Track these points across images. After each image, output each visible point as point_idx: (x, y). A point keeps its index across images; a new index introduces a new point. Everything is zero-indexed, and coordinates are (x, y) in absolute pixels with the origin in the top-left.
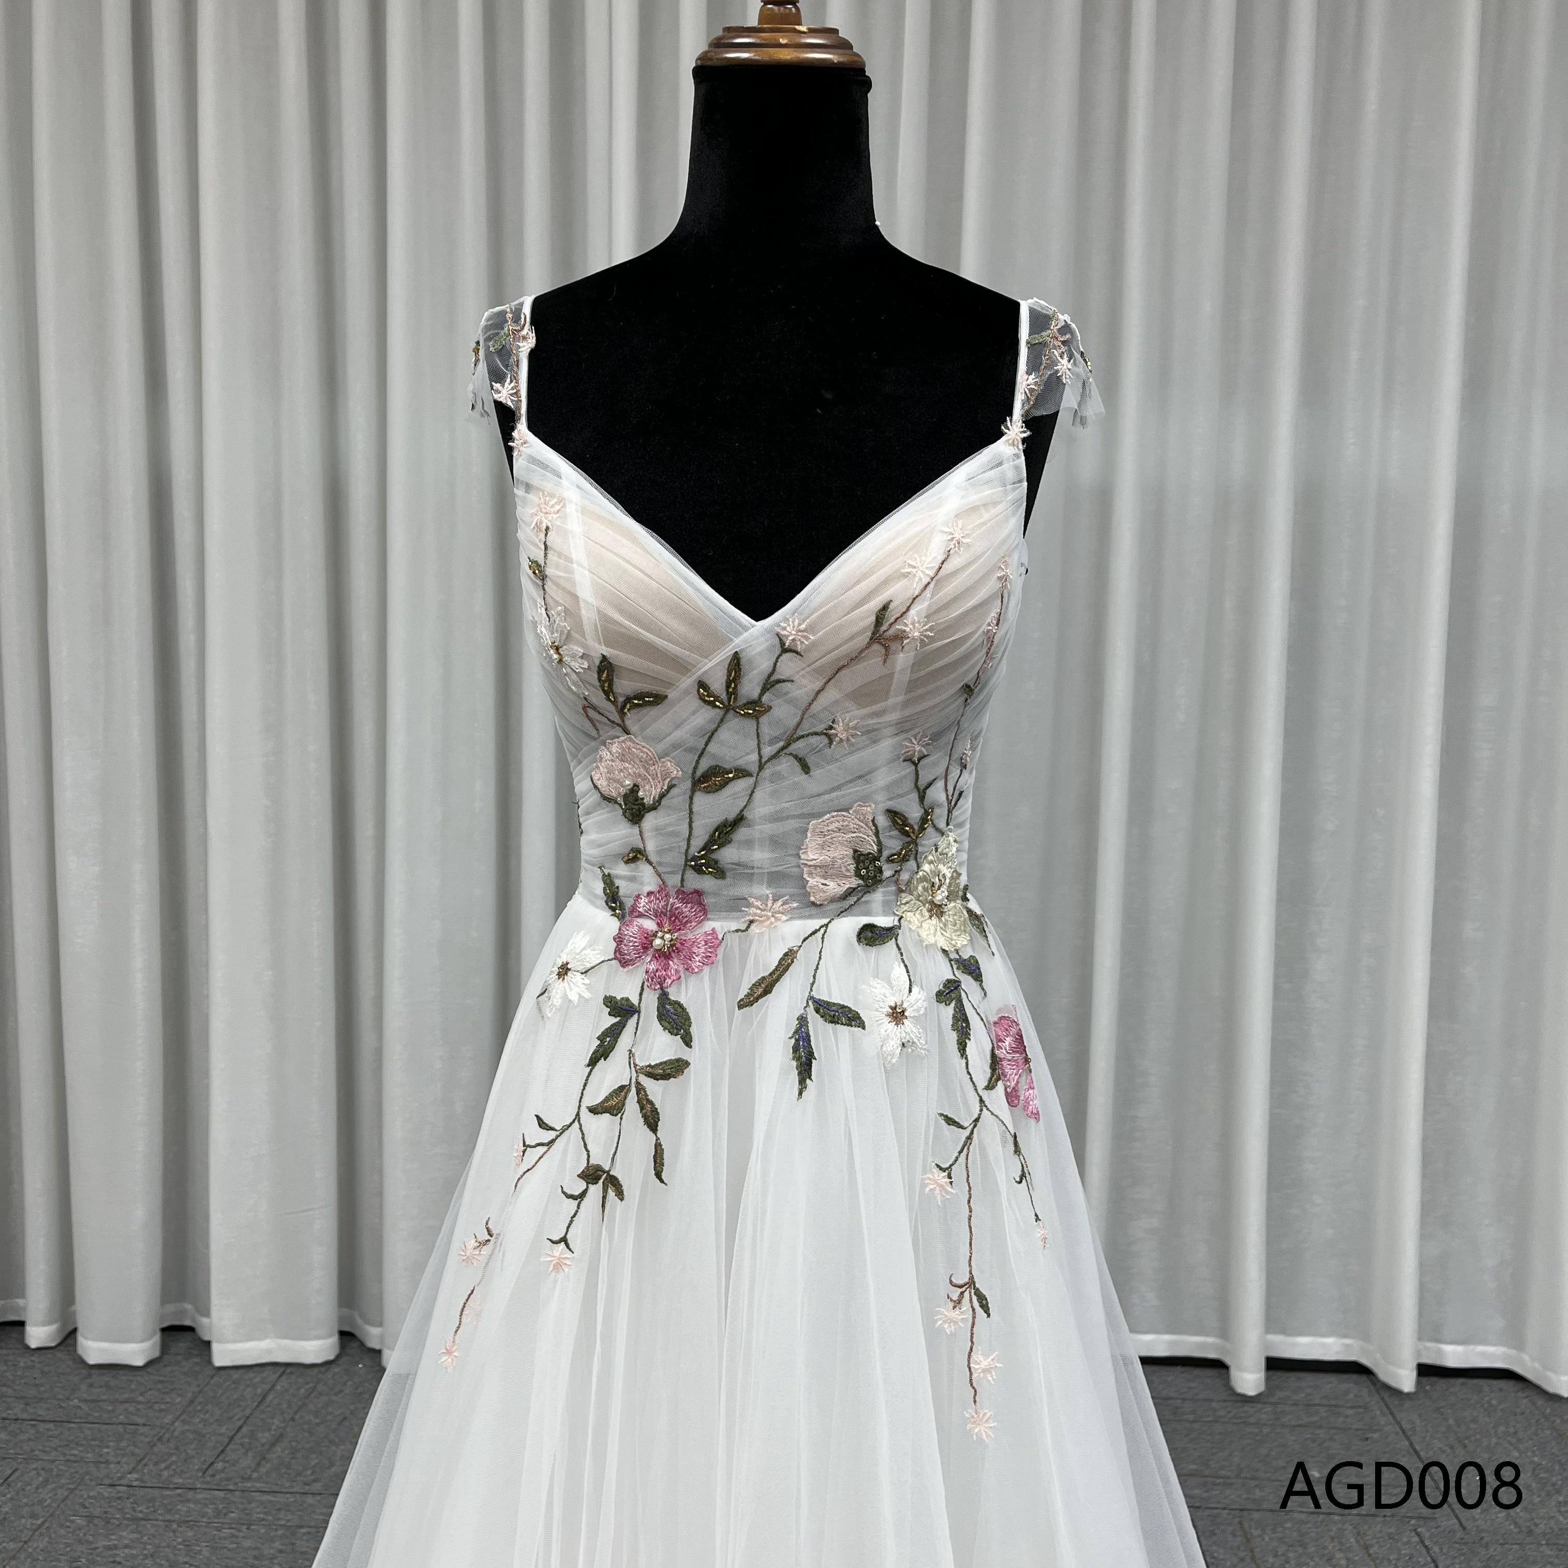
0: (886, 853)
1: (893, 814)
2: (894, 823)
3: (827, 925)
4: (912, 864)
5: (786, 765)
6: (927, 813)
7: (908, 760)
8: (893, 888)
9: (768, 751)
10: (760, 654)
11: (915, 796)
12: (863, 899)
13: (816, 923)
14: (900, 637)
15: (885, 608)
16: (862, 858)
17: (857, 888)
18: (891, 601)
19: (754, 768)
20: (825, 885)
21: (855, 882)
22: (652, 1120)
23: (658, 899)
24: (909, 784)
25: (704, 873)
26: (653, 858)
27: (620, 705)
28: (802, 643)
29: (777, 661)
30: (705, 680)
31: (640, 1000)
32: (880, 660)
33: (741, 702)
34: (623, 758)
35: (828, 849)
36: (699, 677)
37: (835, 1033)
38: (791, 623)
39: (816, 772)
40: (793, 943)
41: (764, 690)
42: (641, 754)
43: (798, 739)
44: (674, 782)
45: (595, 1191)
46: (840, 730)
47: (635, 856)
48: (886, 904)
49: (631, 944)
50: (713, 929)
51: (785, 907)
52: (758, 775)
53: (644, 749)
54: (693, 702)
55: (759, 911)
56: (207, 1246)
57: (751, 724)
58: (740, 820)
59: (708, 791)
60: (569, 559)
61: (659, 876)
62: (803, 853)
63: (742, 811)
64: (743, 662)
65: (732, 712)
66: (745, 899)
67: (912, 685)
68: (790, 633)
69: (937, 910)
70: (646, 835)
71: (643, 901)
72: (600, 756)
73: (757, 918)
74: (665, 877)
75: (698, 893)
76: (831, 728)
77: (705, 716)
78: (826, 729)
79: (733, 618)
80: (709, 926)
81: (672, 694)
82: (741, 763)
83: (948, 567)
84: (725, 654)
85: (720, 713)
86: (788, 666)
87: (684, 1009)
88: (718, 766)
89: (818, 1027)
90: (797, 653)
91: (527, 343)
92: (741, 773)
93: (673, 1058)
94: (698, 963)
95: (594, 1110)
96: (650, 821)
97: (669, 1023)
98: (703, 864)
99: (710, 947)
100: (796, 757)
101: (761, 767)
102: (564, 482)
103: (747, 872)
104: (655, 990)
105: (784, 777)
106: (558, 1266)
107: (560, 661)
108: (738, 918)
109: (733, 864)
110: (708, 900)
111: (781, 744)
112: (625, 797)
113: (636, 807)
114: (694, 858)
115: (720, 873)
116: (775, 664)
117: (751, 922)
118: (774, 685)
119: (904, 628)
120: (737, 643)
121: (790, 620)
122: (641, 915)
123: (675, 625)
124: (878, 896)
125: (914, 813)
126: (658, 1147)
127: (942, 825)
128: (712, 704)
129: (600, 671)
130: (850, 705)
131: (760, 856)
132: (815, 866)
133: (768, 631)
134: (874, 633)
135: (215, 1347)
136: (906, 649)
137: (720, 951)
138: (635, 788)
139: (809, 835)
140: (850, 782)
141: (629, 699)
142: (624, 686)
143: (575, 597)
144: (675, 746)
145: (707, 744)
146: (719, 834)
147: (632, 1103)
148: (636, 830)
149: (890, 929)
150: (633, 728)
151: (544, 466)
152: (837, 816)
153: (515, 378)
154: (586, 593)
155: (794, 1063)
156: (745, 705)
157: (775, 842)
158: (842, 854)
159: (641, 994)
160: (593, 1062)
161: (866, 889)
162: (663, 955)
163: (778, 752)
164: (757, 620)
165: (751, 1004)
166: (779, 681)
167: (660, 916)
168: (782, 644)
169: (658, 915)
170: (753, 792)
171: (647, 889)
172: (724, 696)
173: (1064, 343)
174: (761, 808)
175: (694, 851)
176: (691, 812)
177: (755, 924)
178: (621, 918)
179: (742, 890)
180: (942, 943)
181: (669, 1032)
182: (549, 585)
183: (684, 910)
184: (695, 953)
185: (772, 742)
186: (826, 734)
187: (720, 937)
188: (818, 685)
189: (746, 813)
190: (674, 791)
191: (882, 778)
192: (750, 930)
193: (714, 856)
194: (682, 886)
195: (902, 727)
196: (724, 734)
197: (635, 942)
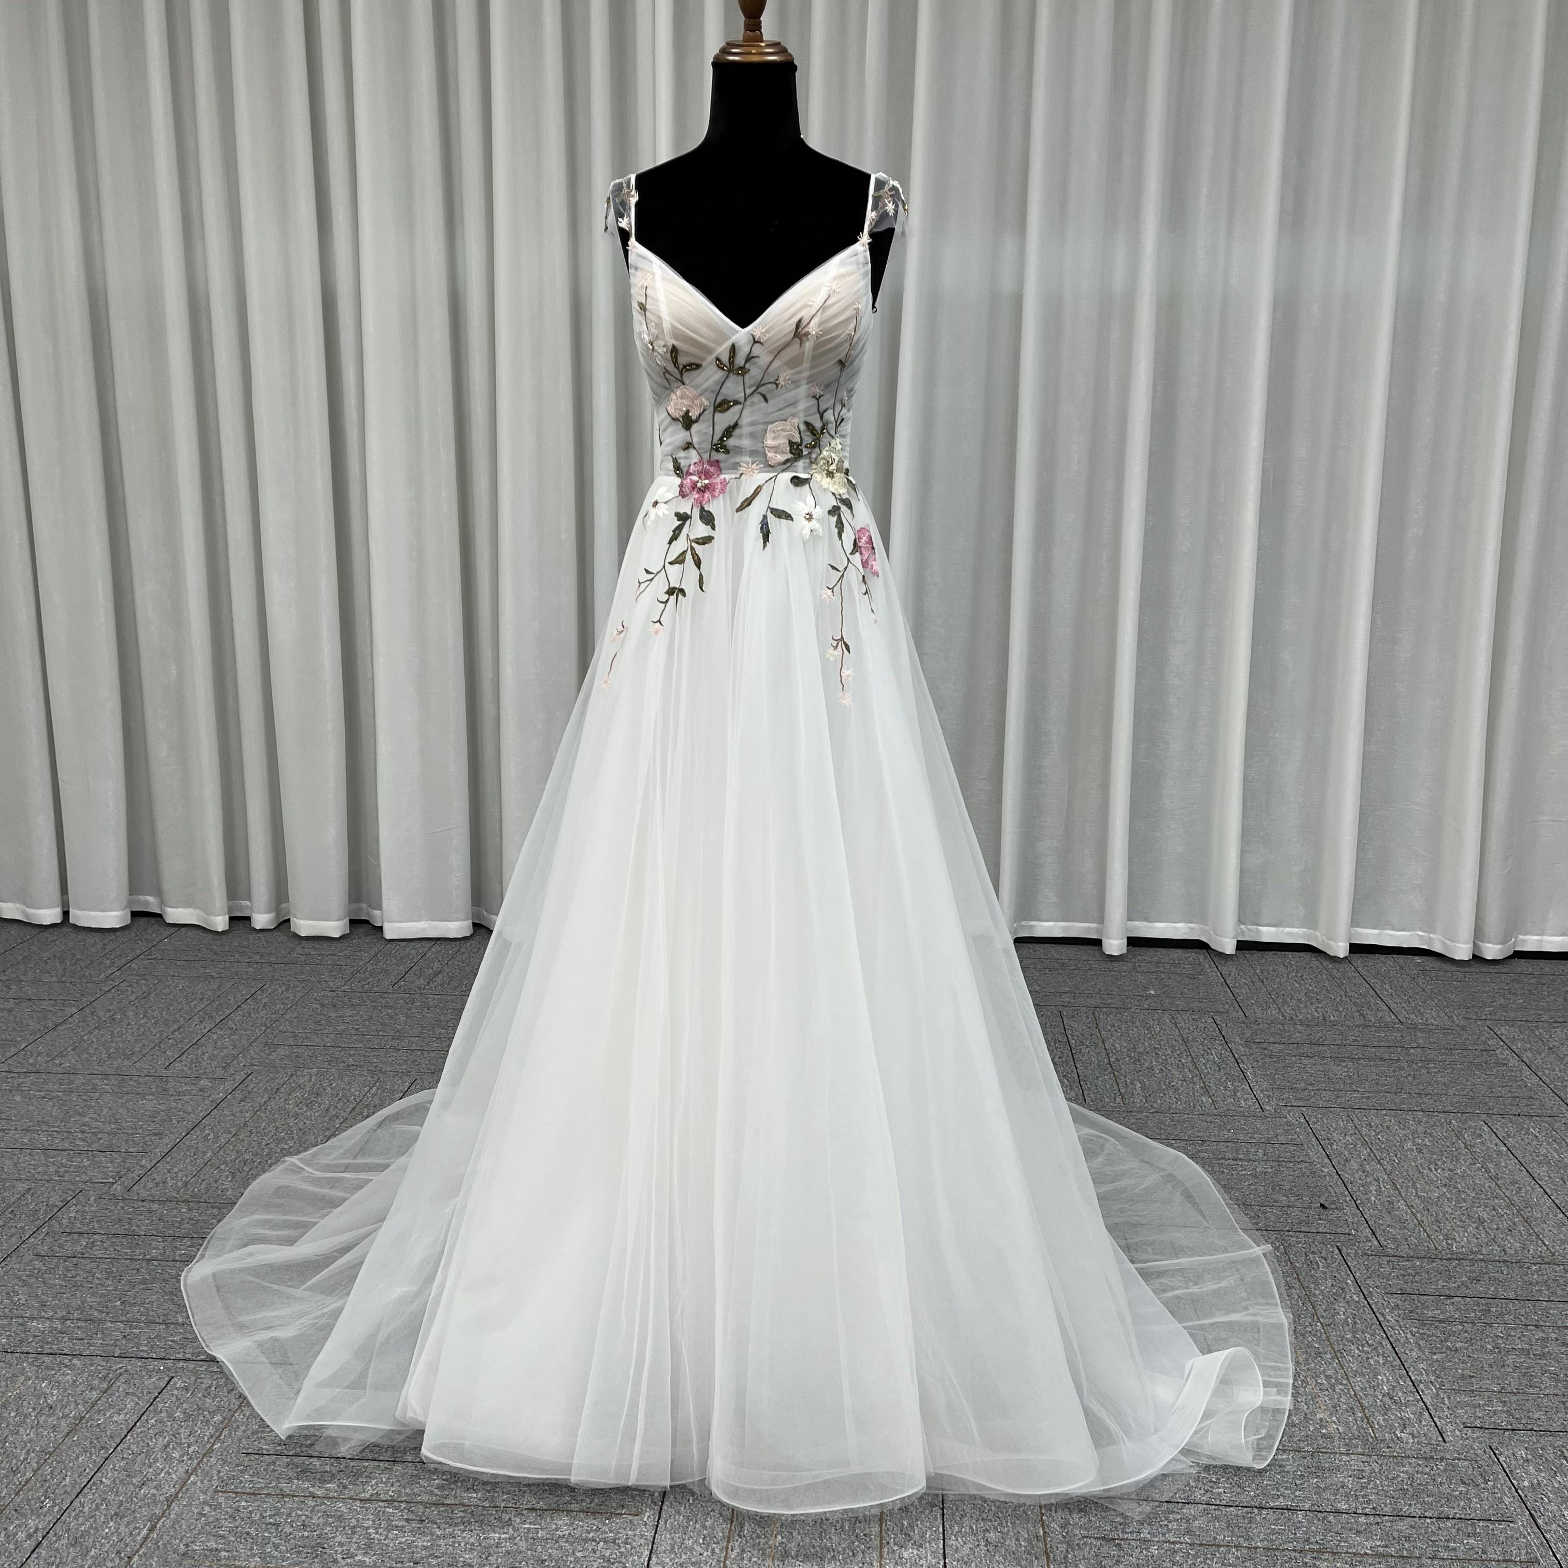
1: (807, 424)
2: (808, 429)
4: (817, 450)
6: (824, 425)
7: (814, 397)
8: (808, 460)
11: (818, 416)
22: (698, 563)
24: (816, 410)
26: (696, 446)
32: (798, 346)
33: (736, 367)
34: (682, 397)
37: (780, 522)
40: (761, 483)
45: (673, 598)
46: (781, 382)
47: (688, 446)
48: (805, 468)
56: (378, 858)
59: (721, 412)
60: (657, 300)
65: (731, 373)
67: (814, 358)
68: (758, 335)
69: (830, 474)
71: (692, 467)
75: (717, 461)
77: (719, 375)
82: (736, 397)
83: (829, 302)
84: (728, 344)
86: (757, 350)
89: (772, 520)
91: (634, 199)
95: (671, 563)
102: (654, 266)
103: (739, 450)
106: (657, 632)
120: (734, 339)
123: (704, 330)
125: (818, 425)
126: (701, 576)
127: (833, 433)
129: (672, 353)
130: (785, 368)
131: (746, 443)
132: (771, 448)
133: (748, 332)
135: (386, 927)
142: (682, 360)
143: (660, 318)
147: (689, 556)
149: (806, 479)
150: (687, 382)
151: (644, 258)
153: (629, 216)
154: (665, 316)
155: (761, 535)
157: (752, 435)
158: (783, 442)
160: (670, 542)
162: (702, 490)
165: (742, 510)
173: (891, 196)
174: (746, 419)
175: (715, 441)
180: (832, 489)
182: (647, 313)
188: (770, 358)
191: (802, 406)
195: (811, 380)
196: (729, 384)
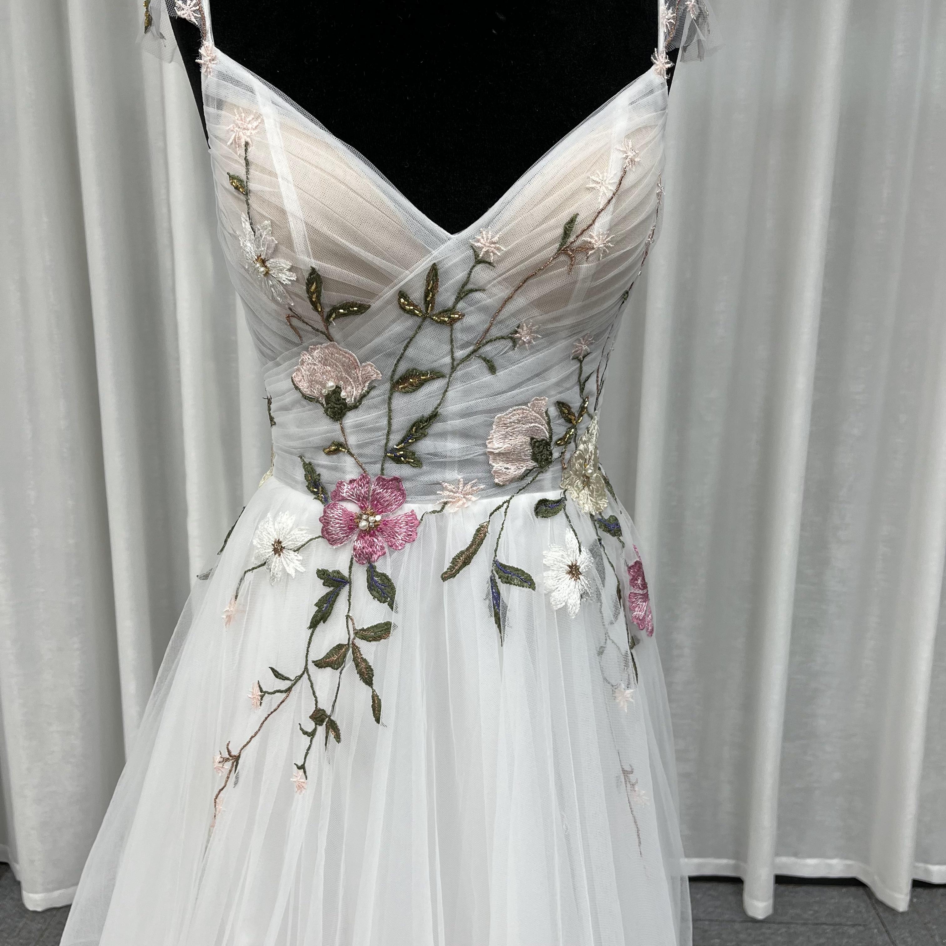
0: (555, 438)
1: (561, 405)
2: (562, 412)
3: (508, 501)
4: (572, 446)
5: (476, 366)
6: (584, 402)
7: (576, 358)
8: (559, 467)
9: (460, 354)
10: (455, 265)
11: (577, 388)
12: (537, 479)
13: (499, 500)
14: (586, 248)
15: (572, 221)
16: (537, 444)
17: (533, 469)
18: (578, 214)
19: (447, 370)
20: (507, 469)
21: (531, 464)
22: (367, 675)
23: (361, 486)
24: (574, 378)
25: (402, 462)
26: (354, 450)
27: (325, 315)
28: (494, 254)
29: (471, 272)
30: (405, 290)
31: (350, 572)
32: (565, 270)
33: (437, 310)
34: (325, 362)
35: (510, 438)
36: (400, 288)
38: (484, 236)
39: (501, 373)
41: (459, 299)
42: (344, 359)
43: (487, 343)
44: (374, 384)
45: (321, 731)
46: (523, 334)
47: (337, 448)
49: (337, 525)
50: (413, 511)
51: (474, 488)
52: (450, 376)
53: (347, 355)
54: (394, 311)
55: (452, 494)
57: (445, 332)
58: (434, 416)
59: (406, 391)
61: (361, 466)
62: (489, 443)
63: (437, 408)
64: (440, 272)
65: (429, 320)
66: (440, 484)
67: (591, 292)
68: (484, 246)
69: (587, 481)
70: (348, 431)
71: (346, 487)
72: (302, 360)
73: (450, 500)
74: (367, 467)
75: (397, 479)
76: (516, 332)
77: (404, 324)
78: (511, 334)
79: (431, 231)
80: (408, 507)
81: (375, 304)
82: (435, 365)
84: (424, 266)
85: (419, 320)
86: (481, 276)
87: (389, 580)
88: (415, 369)
90: (490, 263)
92: (436, 375)
93: (383, 622)
94: (401, 541)
95: (318, 664)
96: (351, 419)
97: (378, 592)
98: (401, 456)
99: (411, 527)
100: (485, 359)
101: (454, 369)
103: (439, 460)
104: (363, 564)
105: (474, 378)
107: (267, 274)
108: (433, 501)
109: (428, 454)
110: (406, 485)
111: (471, 348)
112: (328, 398)
113: (339, 406)
114: (393, 450)
115: (417, 463)
116: (470, 274)
117: (446, 503)
118: (467, 294)
119: (589, 240)
120: (435, 255)
121: (484, 233)
122: (344, 499)
123: (375, 236)
124: (548, 476)
125: (576, 403)
126: (376, 699)
128: (411, 313)
129: (309, 283)
131: (452, 447)
132: (499, 454)
133: (463, 243)
134: (561, 245)
136: (590, 259)
137: (420, 529)
138: (337, 390)
139: (494, 427)
140: (529, 380)
141: (335, 309)
142: (332, 297)
144: (375, 351)
145: (405, 350)
146: (416, 429)
147: (349, 658)
148: (337, 426)
150: (337, 336)
151: (235, 82)
152: (518, 409)
154: (293, 207)
156: (440, 313)
157: (465, 433)
158: (521, 442)
159: (350, 568)
160: (313, 625)
161: (540, 470)
162: (369, 534)
163: (468, 356)
164: (452, 233)
165: (453, 576)
166: (472, 291)
167: (363, 500)
168: (476, 255)
169: (361, 499)
170: (446, 391)
171: (349, 477)
172: (422, 307)
174: (452, 405)
175: (393, 444)
176: (390, 410)
177: (449, 505)
178: (325, 501)
179: (437, 476)
180: (589, 508)
181: (378, 600)
182: (253, 200)
183: (385, 495)
184: (397, 532)
185: (463, 347)
186: (511, 338)
187: (419, 518)
188: (507, 293)
189: (440, 410)
190: (373, 393)
191: (554, 376)
192: (444, 511)
193: (413, 448)
194: (382, 474)
195: (576, 330)
196: (421, 341)
197: (341, 524)
